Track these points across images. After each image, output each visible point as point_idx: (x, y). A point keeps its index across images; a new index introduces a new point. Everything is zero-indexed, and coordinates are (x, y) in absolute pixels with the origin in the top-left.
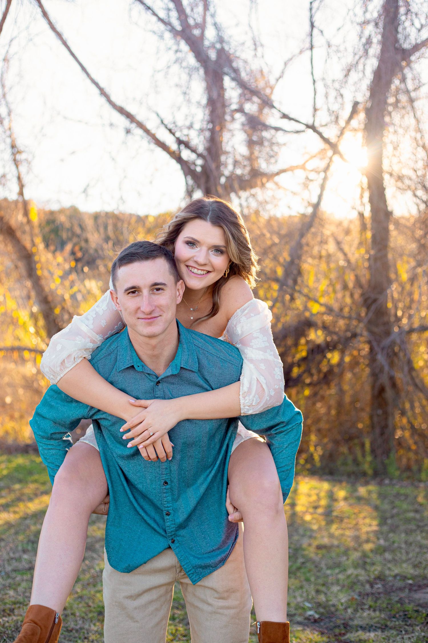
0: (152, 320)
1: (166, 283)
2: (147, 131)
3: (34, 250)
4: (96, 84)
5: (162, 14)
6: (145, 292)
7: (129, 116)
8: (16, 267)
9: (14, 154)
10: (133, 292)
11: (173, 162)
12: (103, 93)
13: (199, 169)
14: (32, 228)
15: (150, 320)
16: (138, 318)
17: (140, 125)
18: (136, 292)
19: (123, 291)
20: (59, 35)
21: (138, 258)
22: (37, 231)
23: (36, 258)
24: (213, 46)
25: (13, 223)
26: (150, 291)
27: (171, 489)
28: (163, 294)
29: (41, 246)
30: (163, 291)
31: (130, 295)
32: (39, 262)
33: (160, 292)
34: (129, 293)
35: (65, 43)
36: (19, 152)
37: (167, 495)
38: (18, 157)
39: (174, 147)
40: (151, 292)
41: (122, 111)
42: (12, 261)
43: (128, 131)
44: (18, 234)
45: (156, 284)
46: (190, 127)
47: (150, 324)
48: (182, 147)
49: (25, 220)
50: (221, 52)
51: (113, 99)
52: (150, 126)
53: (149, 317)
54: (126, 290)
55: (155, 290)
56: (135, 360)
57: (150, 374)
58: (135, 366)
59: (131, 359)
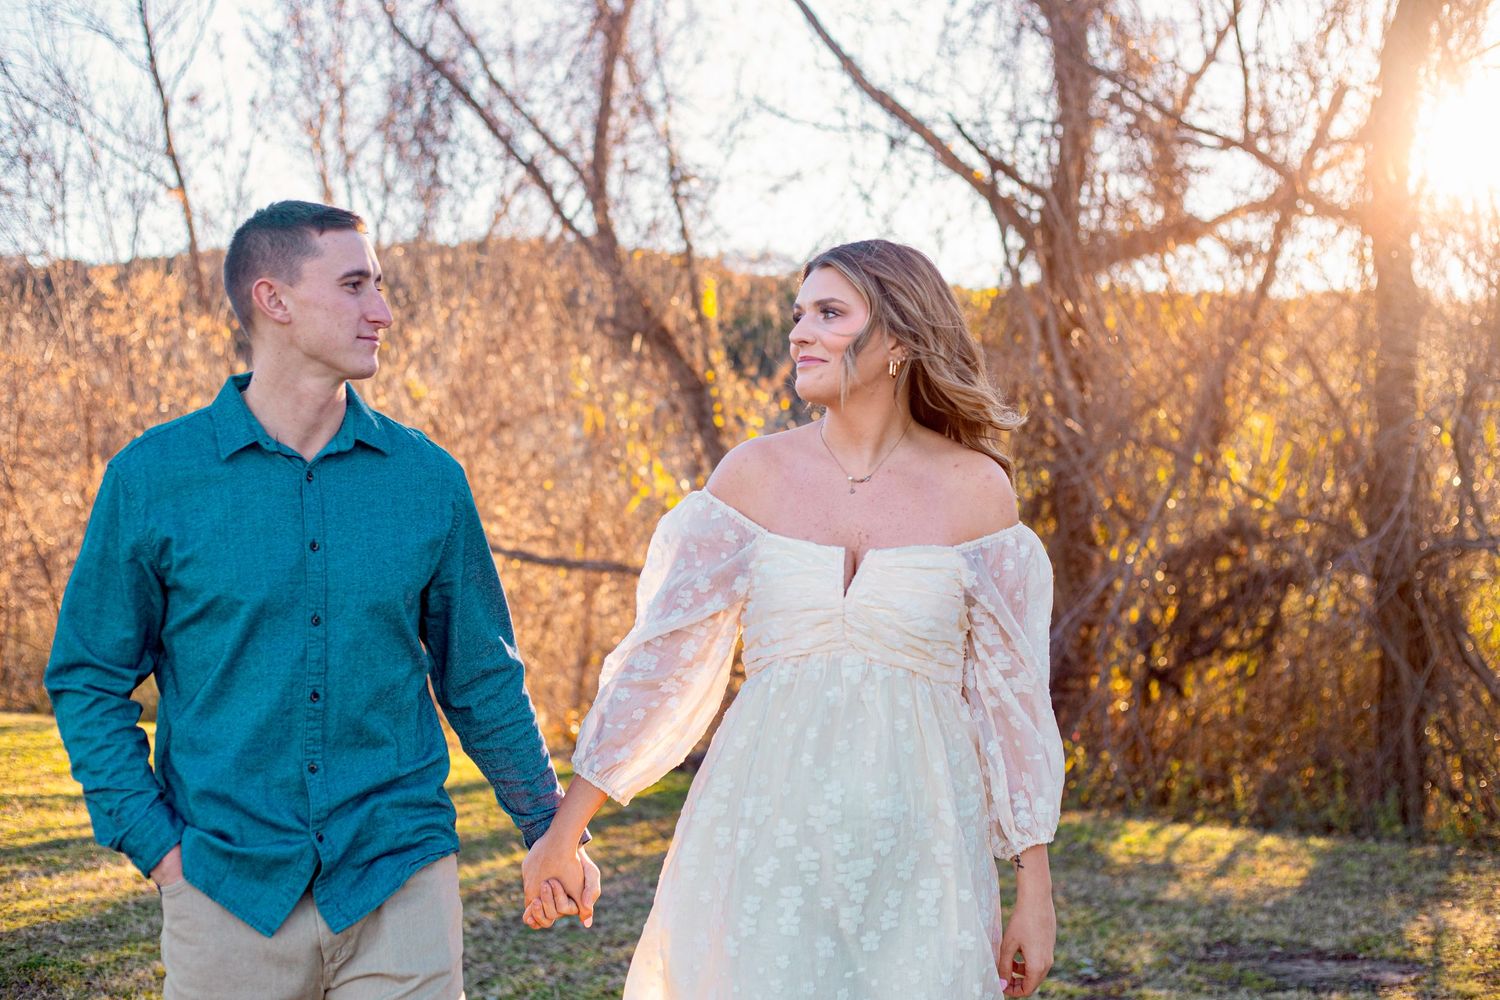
2: (933, 141)
3: (710, 375)
4: (835, 47)
7: (895, 109)
8: (674, 409)
9: (675, 183)
12: (848, 64)
13: (1036, 218)
14: (706, 331)
22: (716, 336)
23: (714, 392)
25: (670, 322)
27: (325, 711)
29: (723, 368)
32: (719, 399)
36: (685, 179)
37: (315, 724)
38: (683, 189)
39: (982, 169)
41: (881, 98)
42: (667, 396)
43: (893, 143)
44: (681, 342)
48: (1000, 175)
49: (692, 316)
56: (258, 432)
57: (292, 457)
58: (262, 443)
59: (251, 428)
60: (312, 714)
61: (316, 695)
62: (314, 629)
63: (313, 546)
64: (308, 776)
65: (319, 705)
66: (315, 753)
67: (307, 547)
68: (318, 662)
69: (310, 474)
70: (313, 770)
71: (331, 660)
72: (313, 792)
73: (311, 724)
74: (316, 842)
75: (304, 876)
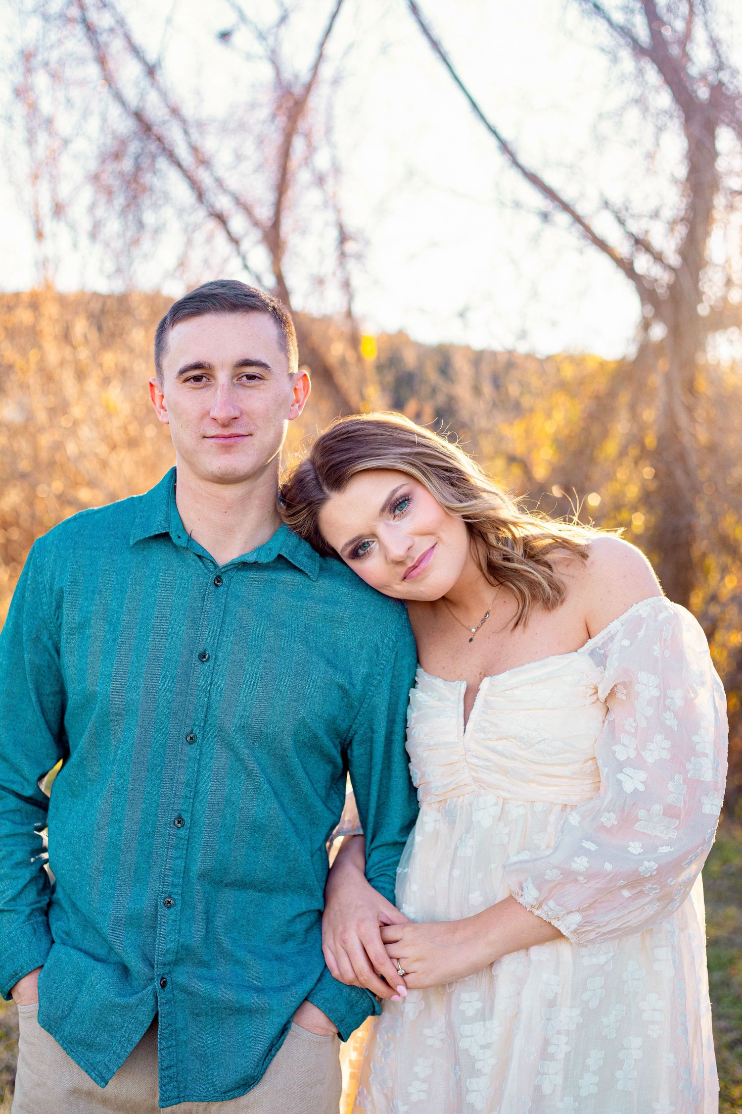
0: (232, 440)
1: (269, 364)
2: (577, 219)
5: (619, 17)
6: (223, 377)
7: (549, 193)
10: (197, 379)
11: (620, 276)
12: (504, 147)
13: (663, 291)
14: (362, 370)
15: (228, 441)
16: (205, 437)
17: (566, 207)
18: (204, 379)
19: (176, 373)
20: (435, 45)
21: (214, 304)
22: (372, 373)
24: (703, 77)
26: (233, 378)
28: (262, 387)
30: (261, 381)
31: (188, 384)
33: (254, 382)
34: (187, 380)
35: (444, 59)
36: (350, 239)
38: (348, 247)
39: (623, 248)
40: (235, 380)
41: (533, 179)
43: (545, 217)
45: (247, 363)
46: (655, 215)
47: (227, 449)
48: (639, 250)
49: (351, 356)
50: (718, 88)
51: (523, 159)
52: (582, 209)
53: (226, 432)
54: (183, 372)
55: (245, 378)
56: (174, 523)
57: (202, 557)
58: (172, 535)
59: (167, 520)
60: (174, 841)
61: (180, 820)
62: (188, 749)
63: (202, 656)
64: (162, 910)
65: (183, 833)
66: (174, 886)
67: (195, 657)
68: (188, 785)
69: (218, 579)
70: (168, 905)
71: (202, 784)
72: (162, 930)
73: (172, 852)
74: (158, 988)
75: (142, 1023)
